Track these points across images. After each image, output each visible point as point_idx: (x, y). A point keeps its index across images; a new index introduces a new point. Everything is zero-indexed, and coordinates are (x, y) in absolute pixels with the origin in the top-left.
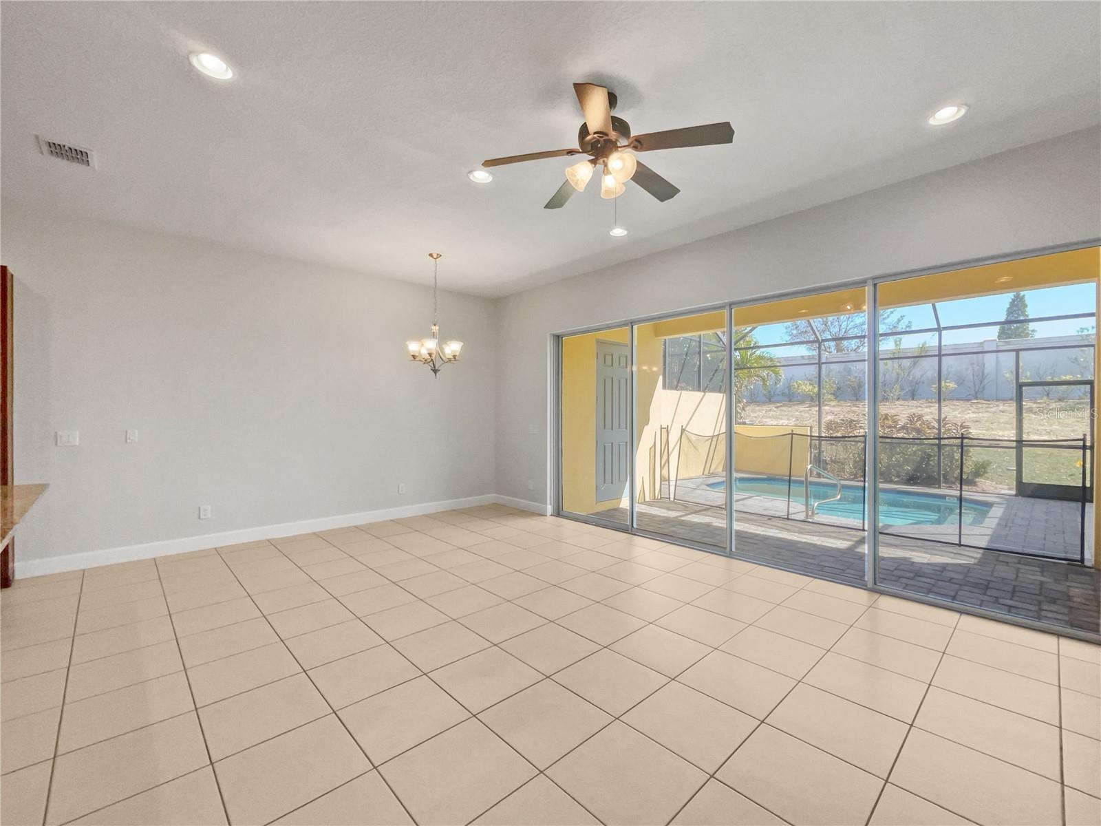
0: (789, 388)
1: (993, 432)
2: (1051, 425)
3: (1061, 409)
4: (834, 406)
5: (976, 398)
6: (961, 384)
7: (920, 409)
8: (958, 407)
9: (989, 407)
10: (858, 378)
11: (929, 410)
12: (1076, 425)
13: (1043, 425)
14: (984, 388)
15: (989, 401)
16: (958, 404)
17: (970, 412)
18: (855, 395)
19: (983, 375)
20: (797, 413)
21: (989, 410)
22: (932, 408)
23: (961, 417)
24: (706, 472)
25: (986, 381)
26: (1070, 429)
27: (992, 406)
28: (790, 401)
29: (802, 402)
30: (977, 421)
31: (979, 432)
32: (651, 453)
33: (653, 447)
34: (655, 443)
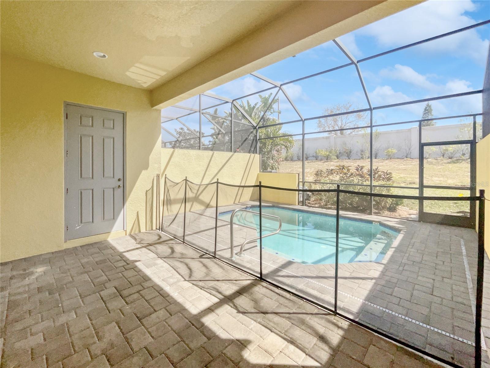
0: (316, 153)
1: (413, 176)
2: (445, 172)
3: (450, 163)
4: (336, 162)
5: (407, 157)
6: (400, 150)
7: (377, 163)
8: (396, 162)
9: (413, 162)
10: (349, 148)
11: (382, 164)
12: (458, 172)
13: (440, 172)
14: (411, 153)
15: (413, 159)
16: (397, 160)
17: (402, 164)
18: (348, 156)
19: (410, 145)
20: (317, 166)
21: (412, 163)
22: (384, 163)
23: (397, 168)
24: (237, 202)
25: (412, 149)
26: (455, 174)
27: (414, 161)
28: (317, 159)
29: (321, 160)
30: (405, 170)
31: (405, 176)
32: (148, 194)
33: (151, 190)
34: (153, 187)
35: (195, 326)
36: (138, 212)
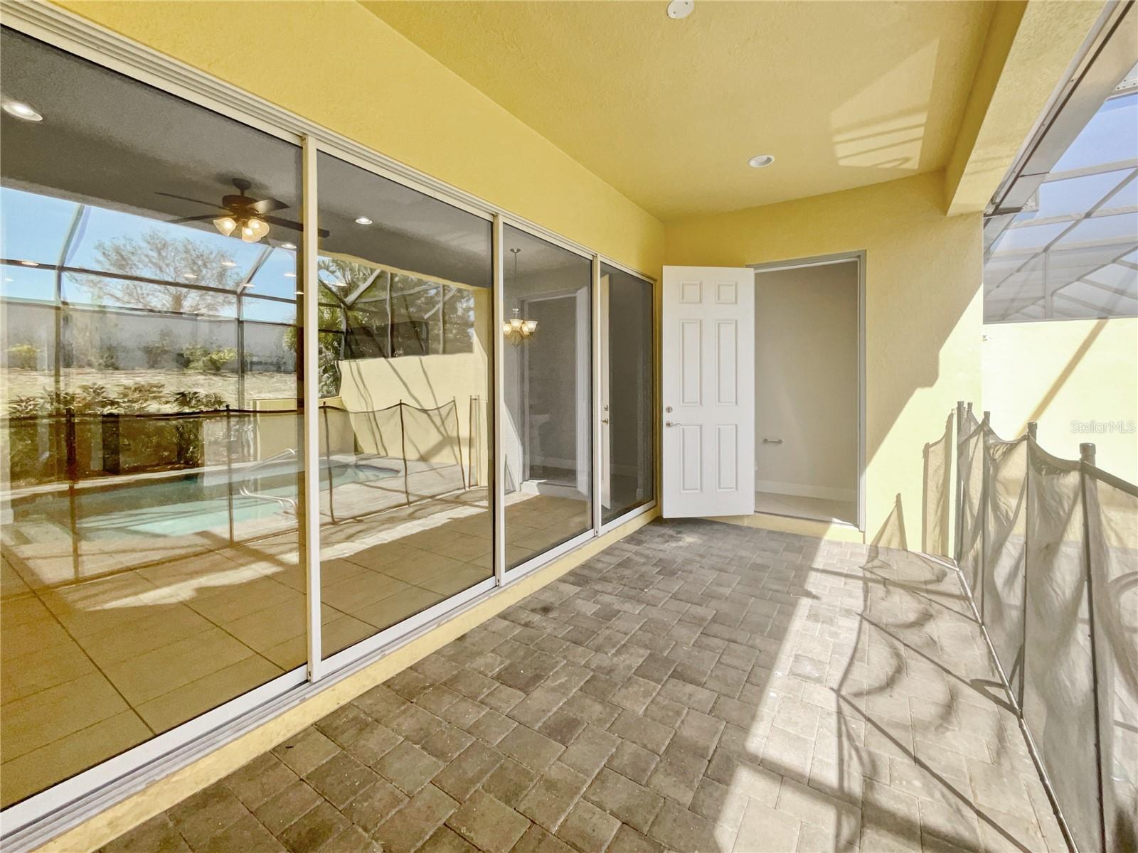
32: (931, 455)
33: (942, 445)
34: (948, 435)
35: (708, 765)
36: (899, 496)
